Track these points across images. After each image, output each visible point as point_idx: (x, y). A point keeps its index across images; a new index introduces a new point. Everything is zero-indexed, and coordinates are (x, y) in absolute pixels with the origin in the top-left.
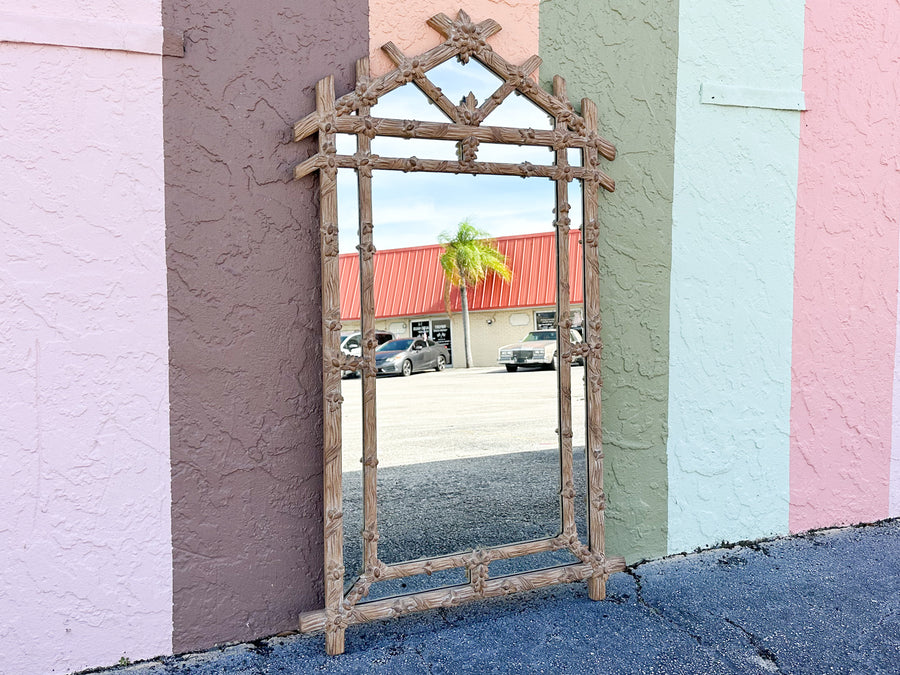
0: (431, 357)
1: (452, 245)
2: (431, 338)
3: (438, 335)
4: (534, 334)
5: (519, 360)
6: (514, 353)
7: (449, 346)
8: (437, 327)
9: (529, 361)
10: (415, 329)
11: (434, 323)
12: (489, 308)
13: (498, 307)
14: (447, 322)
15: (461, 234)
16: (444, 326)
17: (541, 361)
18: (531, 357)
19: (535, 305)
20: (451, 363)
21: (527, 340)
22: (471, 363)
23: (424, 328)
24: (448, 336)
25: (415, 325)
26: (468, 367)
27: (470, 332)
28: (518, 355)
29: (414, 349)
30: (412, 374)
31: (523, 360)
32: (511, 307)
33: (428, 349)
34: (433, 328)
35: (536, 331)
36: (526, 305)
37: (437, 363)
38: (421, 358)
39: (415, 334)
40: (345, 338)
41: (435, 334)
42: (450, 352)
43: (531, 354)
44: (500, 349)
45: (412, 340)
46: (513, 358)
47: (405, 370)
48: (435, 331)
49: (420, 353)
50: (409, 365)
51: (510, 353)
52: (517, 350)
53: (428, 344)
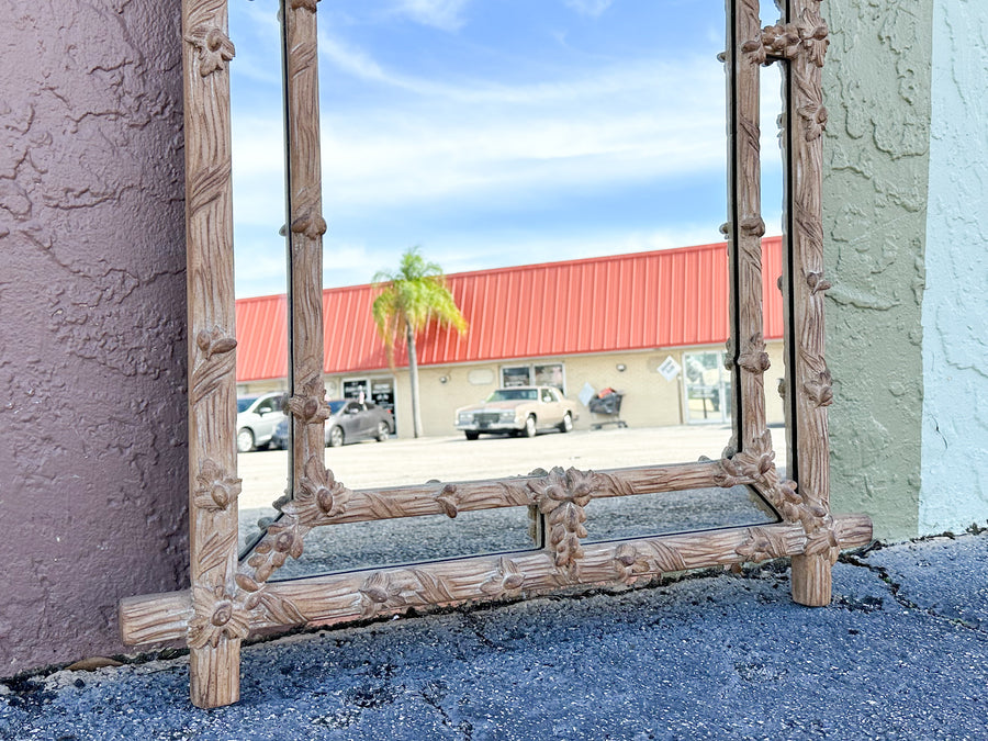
0: (369, 424)
1: (393, 284)
2: (369, 399)
3: (379, 398)
4: (501, 392)
5: (481, 425)
6: (476, 416)
7: (393, 412)
8: (377, 387)
9: (494, 426)
10: (348, 390)
11: (374, 383)
12: (442, 362)
13: (454, 361)
14: (390, 382)
15: (406, 271)
16: (386, 386)
17: (510, 426)
18: (497, 421)
19: (501, 357)
20: (394, 433)
21: (491, 400)
22: (420, 431)
23: (360, 387)
24: (391, 399)
25: (347, 385)
26: (416, 436)
27: (418, 393)
28: (481, 418)
29: (346, 412)
30: (343, 445)
31: (486, 425)
32: (471, 360)
33: (366, 414)
34: (373, 389)
35: (502, 388)
36: (489, 358)
37: (377, 431)
38: (356, 425)
39: (348, 395)
40: (254, 400)
41: (374, 397)
42: (394, 418)
43: (496, 417)
44: (458, 411)
45: (343, 402)
46: (473, 423)
47: (334, 439)
48: (375, 392)
49: (355, 417)
50: (340, 433)
51: (471, 417)
52: (479, 412)
53: (365, 408)
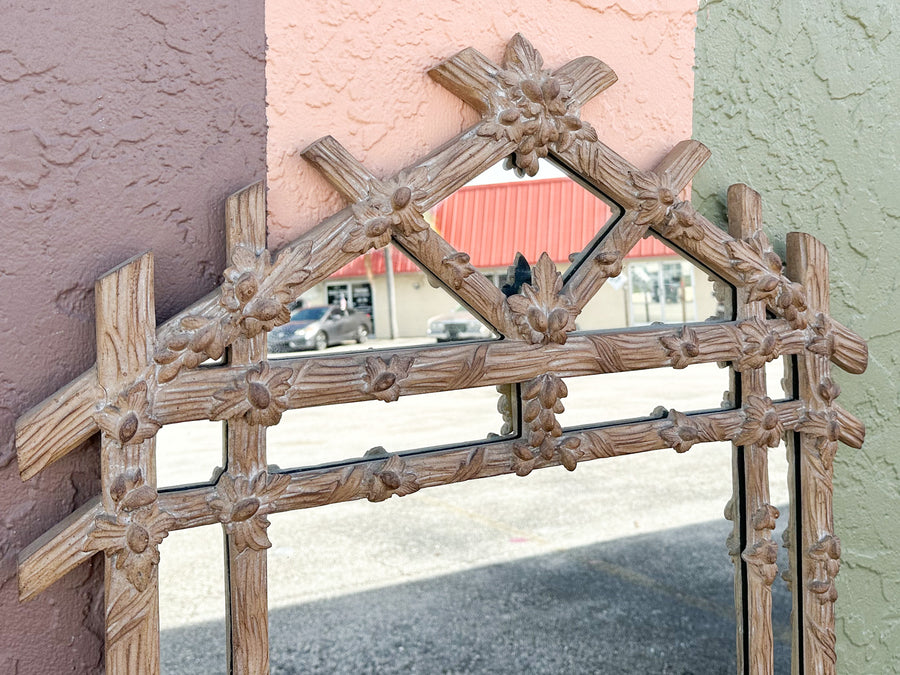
0: (351, 328)
3: (359, 300)
5: (452, 334)
6: (446, 325)
7: (371, 313)
8: (357, 291)
9: (462, 335)
10: (332, 293)
11: (354, 287)
14: (368, 286)
16: (365, 290)
17: (476, 335)
18: (464, 330)
20: (373, 332)
21: (460, 310)
22: (396, 332)
23: (342, 292)
24: (370, 303)
25: (331, 288)
26: (392, 338)
27: (394, 299)
28: (451, 328)
29: (329, 318)
30: (327, 347)
31: (455, 333)
33: (347, 319)
34: (353, 293)
37: (357, 334)
38: (339, 329)
39: (331, 300)
41: (355, 300)
42: (372, 320)
43: (463, 328)
44: (430, 321)
45: (327, 308)
46: (444, 332)
47: (319, 344)
48: (356, 296)
49: (338, 323)
50: (324, 337)
51: (441, 326)
52: (449, 322)
53: (346, 313)
